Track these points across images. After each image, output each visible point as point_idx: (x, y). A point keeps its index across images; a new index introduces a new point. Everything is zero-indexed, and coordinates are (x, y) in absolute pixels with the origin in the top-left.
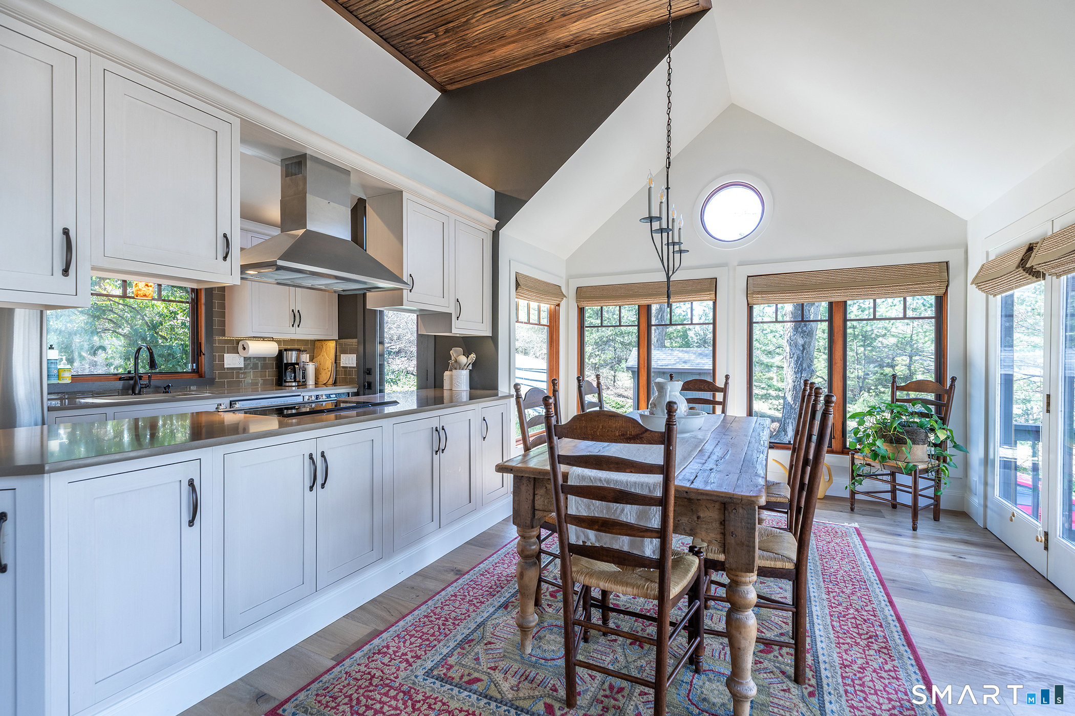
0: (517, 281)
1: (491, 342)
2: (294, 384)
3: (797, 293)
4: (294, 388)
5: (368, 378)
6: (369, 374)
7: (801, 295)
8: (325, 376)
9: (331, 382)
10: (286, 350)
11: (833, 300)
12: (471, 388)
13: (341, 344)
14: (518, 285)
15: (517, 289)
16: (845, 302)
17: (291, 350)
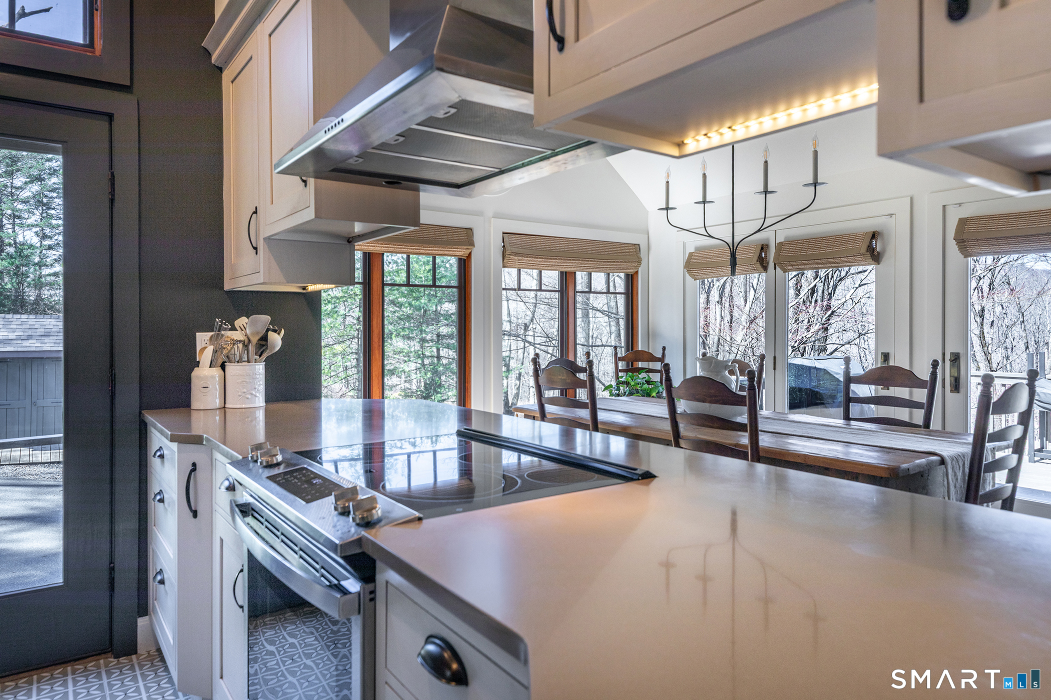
3: (547, 259)
7: (549, 262)
11: (564, 269)
16: (575, 273)
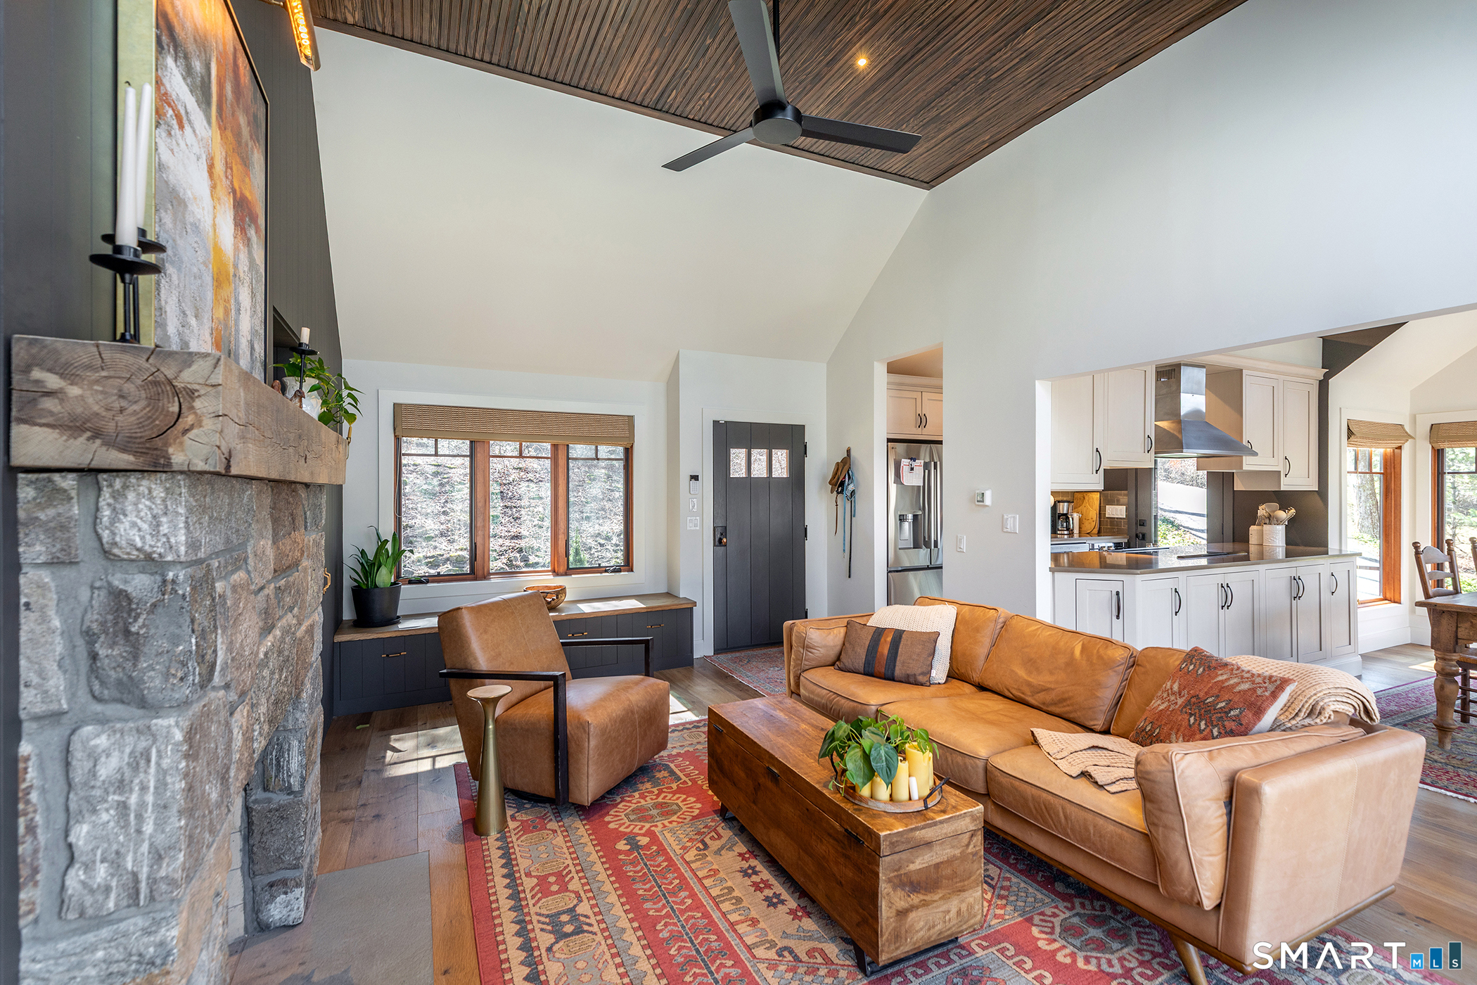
0: (1349, 429)
1: (1317, 497)
2: (1066, 532)
4: (1066, 537)
5: (1141, 529)
6: (1143, 525)
8: (1089, 526)
9: (1096, 531)
10: (1059, 502)
12: (1287, 544)
13: (1106, 496)
14: (1350, 433)
15: (1349, 438)
17: (1063, 502)
